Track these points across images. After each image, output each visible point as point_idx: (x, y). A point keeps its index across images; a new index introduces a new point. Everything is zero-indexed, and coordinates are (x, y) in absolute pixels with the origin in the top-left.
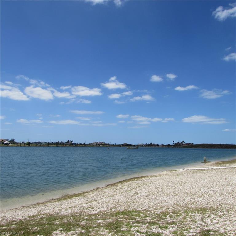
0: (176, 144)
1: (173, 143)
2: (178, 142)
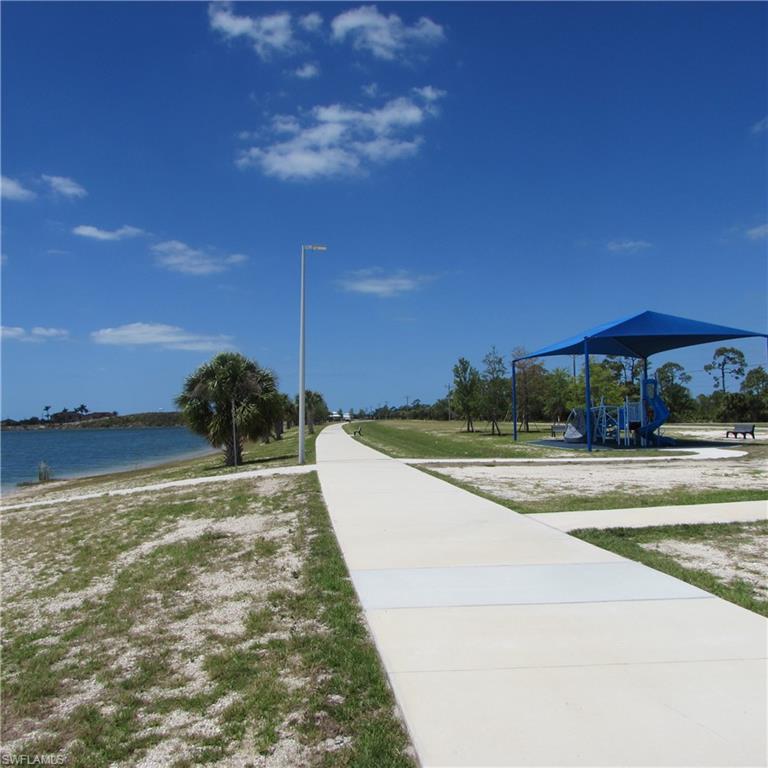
0: (55, 415)
1: (45, 413)
2: (65, 410)
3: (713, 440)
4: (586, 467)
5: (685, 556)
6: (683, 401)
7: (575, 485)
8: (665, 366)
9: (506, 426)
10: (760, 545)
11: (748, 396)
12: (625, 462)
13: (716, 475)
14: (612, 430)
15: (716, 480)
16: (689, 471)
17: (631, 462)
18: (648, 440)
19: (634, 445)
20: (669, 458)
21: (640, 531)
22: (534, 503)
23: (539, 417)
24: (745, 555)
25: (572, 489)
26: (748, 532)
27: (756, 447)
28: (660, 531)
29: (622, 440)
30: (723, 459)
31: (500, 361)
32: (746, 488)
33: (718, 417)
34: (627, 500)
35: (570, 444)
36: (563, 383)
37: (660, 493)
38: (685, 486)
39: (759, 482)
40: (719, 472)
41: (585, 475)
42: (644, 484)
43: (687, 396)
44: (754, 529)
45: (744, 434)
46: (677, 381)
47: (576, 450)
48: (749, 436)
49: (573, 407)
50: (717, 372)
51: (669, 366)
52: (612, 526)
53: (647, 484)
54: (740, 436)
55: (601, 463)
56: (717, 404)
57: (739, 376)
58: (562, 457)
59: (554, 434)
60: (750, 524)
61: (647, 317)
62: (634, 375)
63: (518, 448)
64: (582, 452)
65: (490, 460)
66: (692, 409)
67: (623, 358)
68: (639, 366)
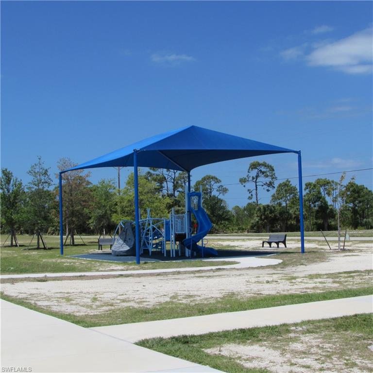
3: (251, 250)
4: (138, 279)
5: (245, 357)
6: (220, 213)
7: (131, 297)
8: (204, 179)
9: (52, 240)
10: (306, 343)
11: (278, 208)
12: (174, 273)
13: (258, 282)
14: (157, 241)
15: (260, 287)
16: (234, 280)
17: (179, 273)
18: (193, 250)
19: (180, 256)
20: (214, 268)
21: (202, 337)
22: (95, 316)
23: (84, 230)
24: (295, 353)
25: (129, 301)
26: (295, 332)
27: (289, 255)
28: (220, 336)
29: (168, 252)
30: (262, 267)
31: (46, 173)
32: (285, 293)
33: (252, 228)
34: (184, 309)
35: (119, 256)
36: (108, 196)
37: (212, 301)
38: (233, 294)
39: (295, 287)
40: (260, 279)
41: (139, 287)
42: (196, 293)
43: (223, 208)
44: (300, 329)
45: (277, 243)
46: (214, 193)
47: (125, 263)
48: (281, 245)
49: (119, 220)
50: (251, 185)
51: (208, 178)
52: (176, 335)
53: (199, 293)
54: (274, 245)
55: (152, 275)
56: (251, 215)
57: (270, 189)
58: (113, 270)
59: (100, 247)
60: (296, 325)
61: (191, 132)
62: (175, 187)
63: (66, 261)
64: (131, 264)
65: (41, 275)
66: (228, 220)
67: (165, 170)
68: (180, 178)
